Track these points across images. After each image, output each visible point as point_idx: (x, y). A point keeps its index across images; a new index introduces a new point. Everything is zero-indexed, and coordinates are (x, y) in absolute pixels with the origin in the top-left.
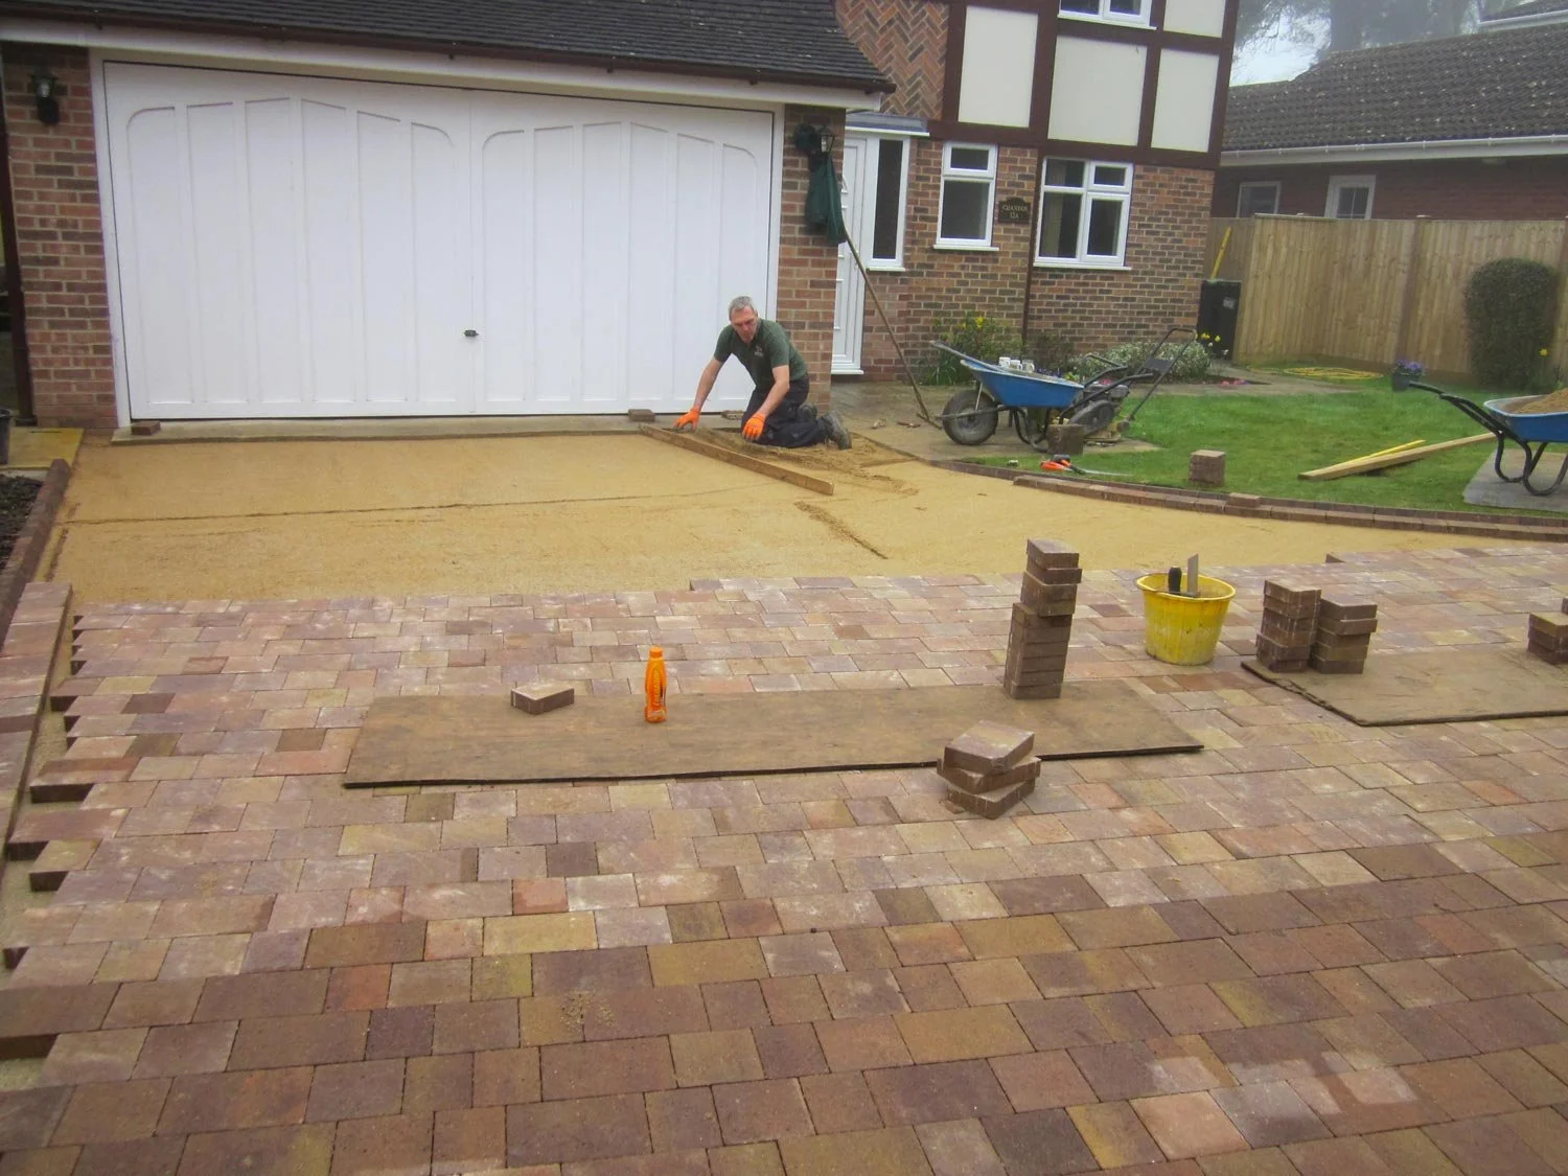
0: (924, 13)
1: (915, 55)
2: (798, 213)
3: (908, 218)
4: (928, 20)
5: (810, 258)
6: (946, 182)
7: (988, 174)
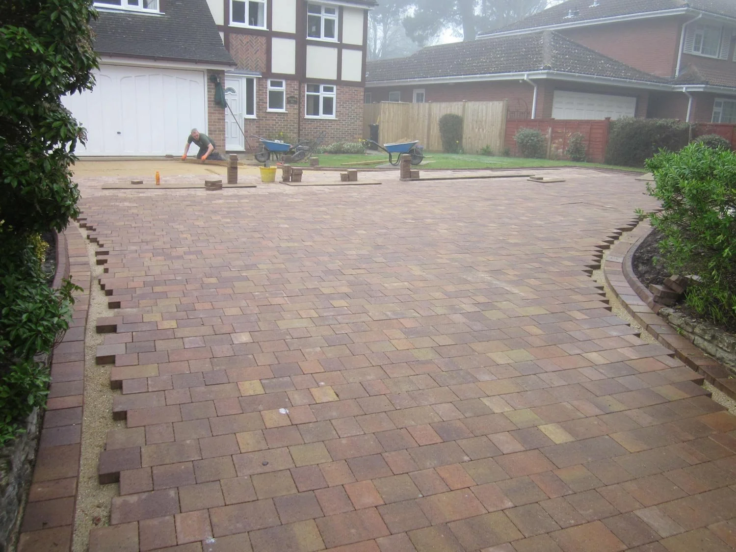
0: (258, 39)
1: (256, 53)
2: (213, 99)
3: (257, 102)
4: (260, 42)
5: (217, 112)
6: (269, 92)
7: (283, 89)
